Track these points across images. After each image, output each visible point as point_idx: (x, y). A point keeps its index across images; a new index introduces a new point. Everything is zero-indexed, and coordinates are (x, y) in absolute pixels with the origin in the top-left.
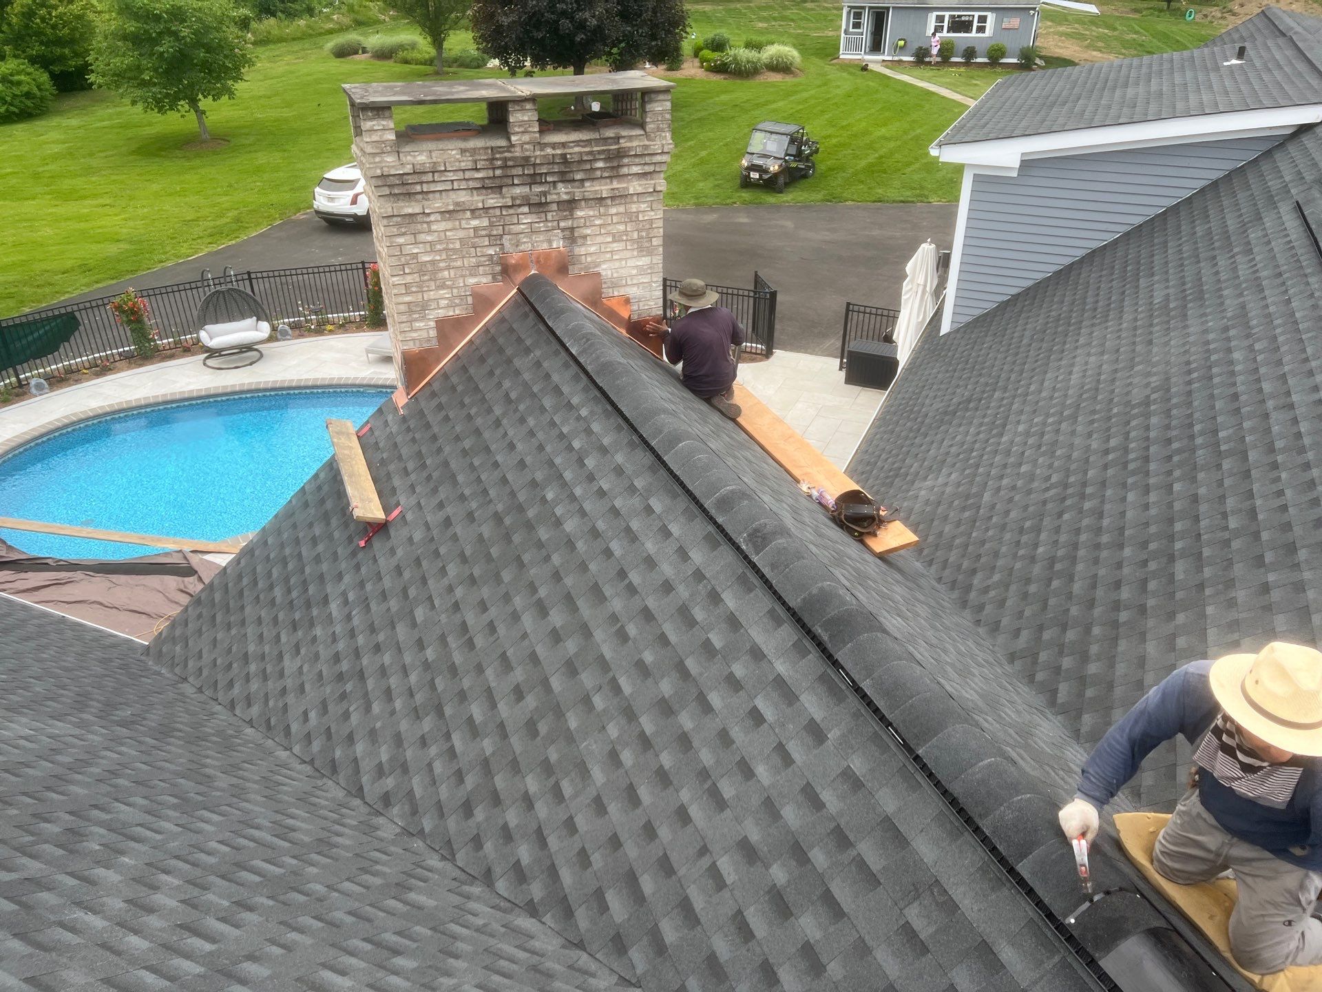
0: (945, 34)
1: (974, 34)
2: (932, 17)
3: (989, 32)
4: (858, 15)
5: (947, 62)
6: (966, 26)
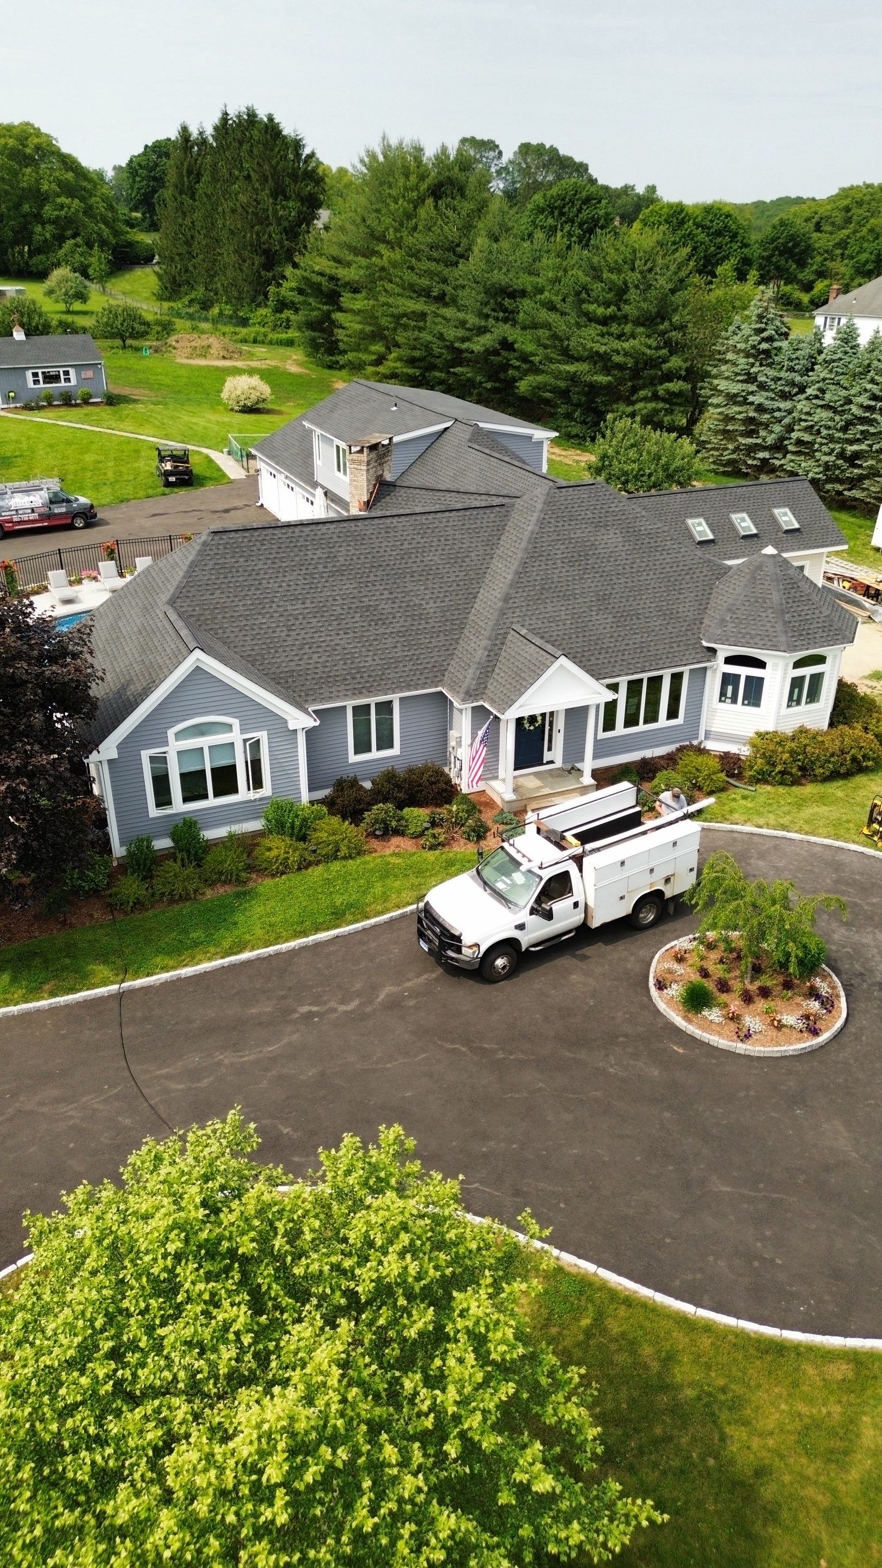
0: (42, 385)
1: (63, 384)
3: (73, 382)
5: (50, 405)
6: (56, 378)
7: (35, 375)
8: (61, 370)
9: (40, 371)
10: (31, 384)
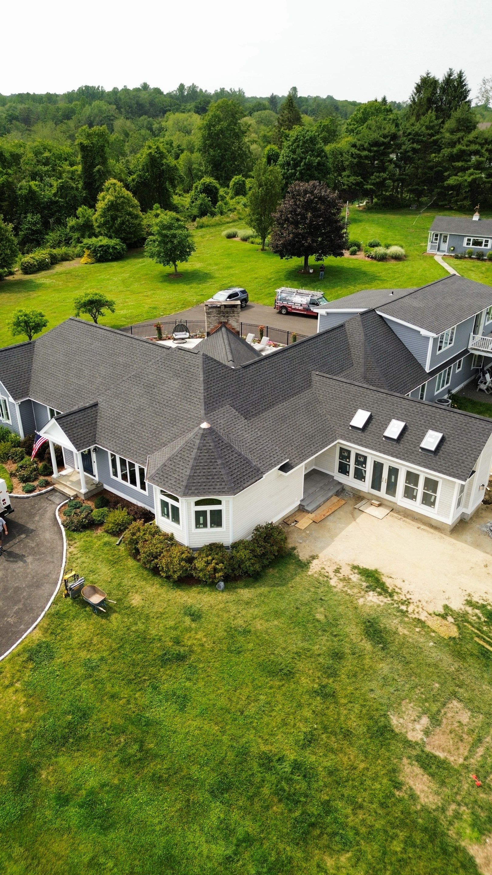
0: (471, 246)
1: (483, 247)
2: (466, 240)
3: (489, 247)
4: (437, 235)
5: (470, 257)
6: (480, 244)
7: (469, 240)
8: (484, 239)
9: (472, 238)
10: (465, 245)
